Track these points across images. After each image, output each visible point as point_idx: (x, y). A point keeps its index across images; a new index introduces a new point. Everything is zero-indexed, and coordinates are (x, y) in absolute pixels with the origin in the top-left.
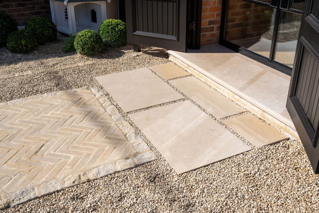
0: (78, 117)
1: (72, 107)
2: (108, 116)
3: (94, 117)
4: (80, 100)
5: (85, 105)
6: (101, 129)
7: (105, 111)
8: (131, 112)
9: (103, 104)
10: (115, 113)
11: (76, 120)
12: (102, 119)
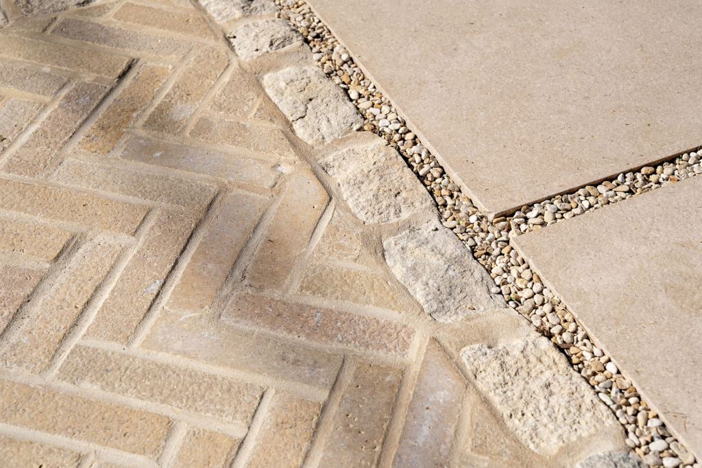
0: (124, 250)
1: (69, 149)
2: (357, 247)
3: (246, 262)
4: (128, 82)
5: (162, 127)
6: (324, 408)
7: (322, 196)
8: (530, 206)
9: (296, 126)
10: (405, 215)
11: (106, 294)
12: (317, 283)
